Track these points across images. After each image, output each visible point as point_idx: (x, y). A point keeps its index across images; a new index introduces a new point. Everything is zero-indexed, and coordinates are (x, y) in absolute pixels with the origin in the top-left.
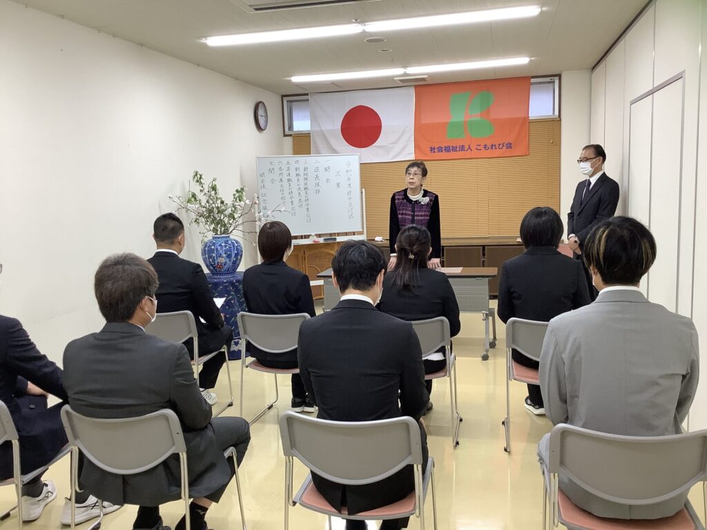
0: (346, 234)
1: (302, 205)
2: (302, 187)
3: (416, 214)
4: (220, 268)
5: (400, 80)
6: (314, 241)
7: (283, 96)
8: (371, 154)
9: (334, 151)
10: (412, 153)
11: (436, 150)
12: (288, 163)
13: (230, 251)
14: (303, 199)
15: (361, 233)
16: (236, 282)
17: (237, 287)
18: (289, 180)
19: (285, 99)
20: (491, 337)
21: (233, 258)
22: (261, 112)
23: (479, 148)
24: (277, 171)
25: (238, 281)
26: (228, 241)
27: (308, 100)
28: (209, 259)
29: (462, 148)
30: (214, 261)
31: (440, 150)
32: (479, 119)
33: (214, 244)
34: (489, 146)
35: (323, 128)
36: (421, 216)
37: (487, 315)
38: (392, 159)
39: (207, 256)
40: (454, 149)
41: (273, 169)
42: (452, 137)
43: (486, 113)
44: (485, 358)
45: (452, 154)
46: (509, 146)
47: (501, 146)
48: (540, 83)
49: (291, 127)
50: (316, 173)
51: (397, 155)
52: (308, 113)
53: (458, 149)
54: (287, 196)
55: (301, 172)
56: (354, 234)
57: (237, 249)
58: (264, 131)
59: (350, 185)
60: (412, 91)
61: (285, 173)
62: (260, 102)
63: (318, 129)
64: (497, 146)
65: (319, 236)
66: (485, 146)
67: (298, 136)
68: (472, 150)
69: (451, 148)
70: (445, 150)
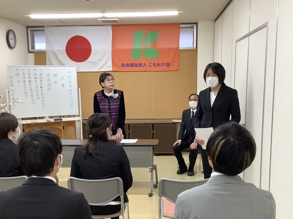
0: (69, 116)
1: (39, 98)
2: (39, 86)
3: (111, 104)
5: (102, 21)
6: (48, 121)
7: (28, 27)
8: (85, 66)
9: (62, 64)
10: (111, 67)
11: (125, 66)
12: (29, 70)
14: (40, 94)
15: (78, 116)
18: (29, 81)
19: (29, 29)
22: (11, 36)
23: (150, 65)
24: (21, 76)
27: (44, 30)
29: (141, 65)
31: (127, 65)
32: (150, 47)
34: (156, 64)
35: (54, 49)
36: (115, 105)
37: (152, 169)
38: (98, 70)
40: (136, 65)
41: (19, 74)
42: (135, 58)
43: (154, 45)
44: (151, 195)
45: (135, 68)
46: (168, 65)
47: (163, 65)
48: (186, 27)
49: (33, 47)
50: (48, 77)
51: (101, 68)
52: (44, 39)
53: (138, 65)
54: (29, 92)
55: (38, 76)
56: (74, 116)
58: (14, 49)
59: (70, 85)
60: (110, 29)
61: (27, 76)
62: (11, 30)
63: (51, 49)
64: (161, 65)
65: (51, 117)
66: (154, 64)
67: (38, 53)
68: (146, 66)
69: (134, 65)
70: (130, 65)
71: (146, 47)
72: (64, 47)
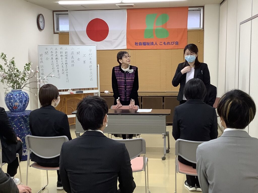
0: (89, 89)
1: (64, 73)
2: (64, 62)
3: (127, 78)
4: (16, 108)
5: (119, 6)
6: (71, 93)
7: (54, 11)
8: (103, 45)
9: (83, 43)
10: (126, 45)
11: (138, 44)
12: (56, 49)
13: (22, 99)
14: (65, 69)
15: (97, 89)
16: (25, 116)
17: (25, 119)
18: (56, 59)
19: (55, 13)
20: (167, 147)
21: (23, 103)
22: (41, 20)
23: (161, 44)
24: (50, 54)
25: (26, 116)
26: (21, 93)
27: (68, 14)
28: (9, 103)
29: (152, 43)
30: (12, 104)
31: (140, 44)
32: (161, 28)
33: (12, 95)
34: (166, 43)
35: (76, 30)
36: (130, 79)
37: (165, 135)
38: (114, 48)
39: (8, 101)
40: (148, 44)
41: (47, 52)
42: (147, 37)
43: (165, 26)
44: (164, 159)
45: (147, 47)
46: (177, 43)
47: (173, 43)
48: (193, 10)
49: (58, 29)
50: (72, 55)
51: (116, 47)
52: (67, 21)
53: (150, 44)
54: (56, 68)
55: (64, 54)
56: (93, 89)
57: (26, 98)
58: (43, 31)
59: (91, 62)
60: (126, 12)
61: (54, 54)
62: (41, 14)
63: (73, 30)
64: (171, 43)
65: (74, 90)
66: (164, 43)
67: (62, 34)
68: (157, 45)
69: (146, 43)
70: (143, 44)
71: (158, 28)
72: (85, 29)
